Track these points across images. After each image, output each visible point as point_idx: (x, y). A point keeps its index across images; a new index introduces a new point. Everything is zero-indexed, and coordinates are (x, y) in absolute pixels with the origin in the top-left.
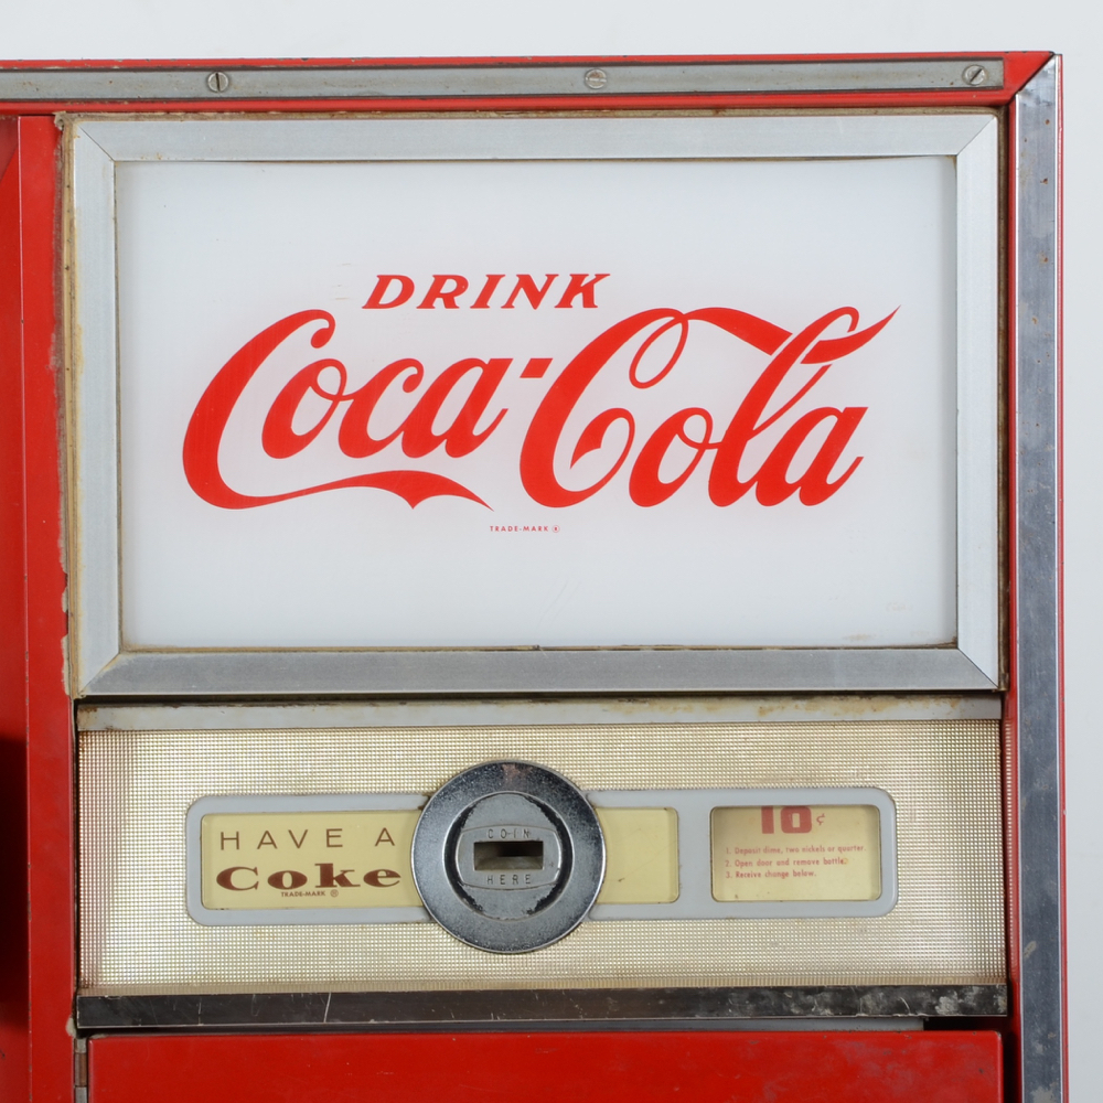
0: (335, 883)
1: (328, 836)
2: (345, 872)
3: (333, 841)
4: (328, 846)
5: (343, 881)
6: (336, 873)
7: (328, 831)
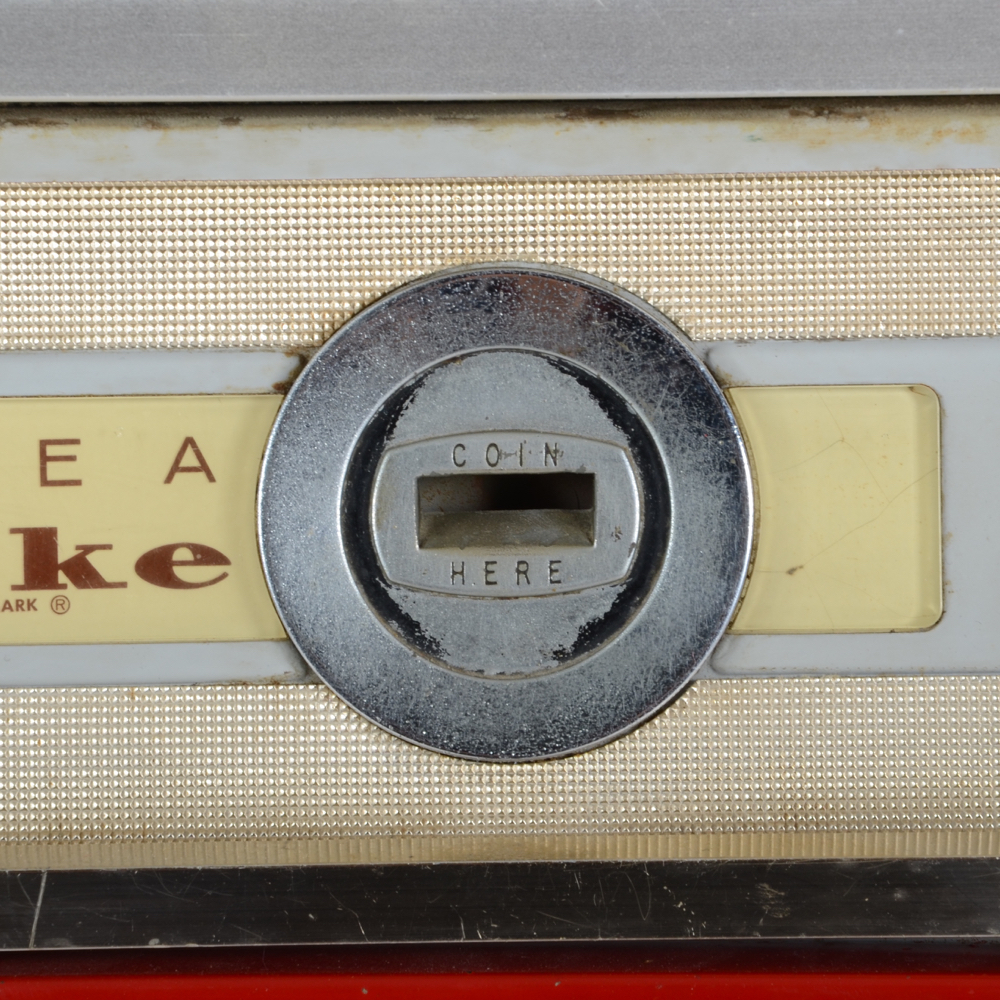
0: (62, 578)
1: (45, 459)
2: (89, 549)
3: (55, 471)
4: (45, 482)
5: (83, 573)
6: (65, 552)
7: (44, 444)
